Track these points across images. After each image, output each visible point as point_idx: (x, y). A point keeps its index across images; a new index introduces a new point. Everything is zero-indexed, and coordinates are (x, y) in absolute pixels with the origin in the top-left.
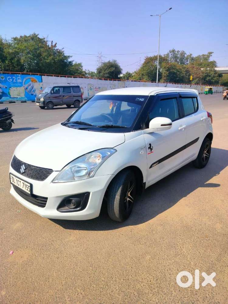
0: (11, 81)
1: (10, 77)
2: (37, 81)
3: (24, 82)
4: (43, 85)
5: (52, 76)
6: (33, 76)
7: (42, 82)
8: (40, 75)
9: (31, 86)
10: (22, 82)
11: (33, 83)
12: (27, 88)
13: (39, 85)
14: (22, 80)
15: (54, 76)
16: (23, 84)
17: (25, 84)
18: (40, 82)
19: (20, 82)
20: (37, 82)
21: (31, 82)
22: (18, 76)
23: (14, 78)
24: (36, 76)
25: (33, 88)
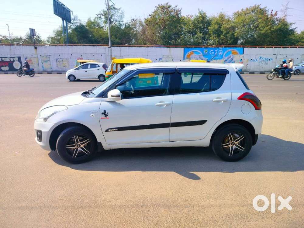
0: (213, 54)
1: (213, 51)
2: (239, 53)
3: (224, 54)
4: (243, 57)
5: (256, 47)
6: (235, 48)
7: (243, 54)
8: (242, 47)
9: (231, 58)
10: (223, 55)
11: (234, 55)
12: (226, 61)
13: (240, 56)
14: (223, 53)
15: (259, 47)
16: (224, 56)
17: (225, 57)
18: (242, 54)
19: (221, 55)
20: (237, 54)
21: (231, 55)
22: (220, 49)
23: (216, 51)
24: (238, 48)
25: (232, 59)
